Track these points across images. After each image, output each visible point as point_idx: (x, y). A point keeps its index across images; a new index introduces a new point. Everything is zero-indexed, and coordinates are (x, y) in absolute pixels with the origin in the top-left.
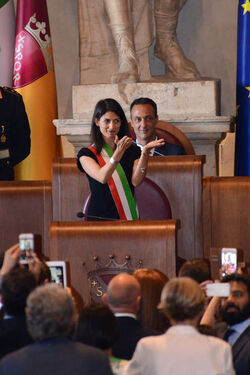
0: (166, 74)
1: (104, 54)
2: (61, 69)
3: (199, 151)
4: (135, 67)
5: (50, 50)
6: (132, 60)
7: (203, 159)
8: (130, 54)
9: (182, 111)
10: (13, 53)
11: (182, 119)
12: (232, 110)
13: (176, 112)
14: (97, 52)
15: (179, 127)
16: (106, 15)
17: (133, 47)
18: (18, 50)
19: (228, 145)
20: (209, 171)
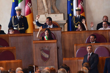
0: (54, 12)
1: (42, 9)
2: (34, 12)
3: (61, 27)
4: (48, 11)
5: (32, 8)
6: (47, 10)
7: (61, 28)
8: (47, 9)
9: (57, 19)
10: (25, 9)
11: (57, 21)
12: (67, 19)
13: (56, 20)
14: (41, 9)
15: (57, 22)
16: (42, 2)
17: (48, 7)
18: (26, 9)
19: (66, 25)
20: (63, 30)
